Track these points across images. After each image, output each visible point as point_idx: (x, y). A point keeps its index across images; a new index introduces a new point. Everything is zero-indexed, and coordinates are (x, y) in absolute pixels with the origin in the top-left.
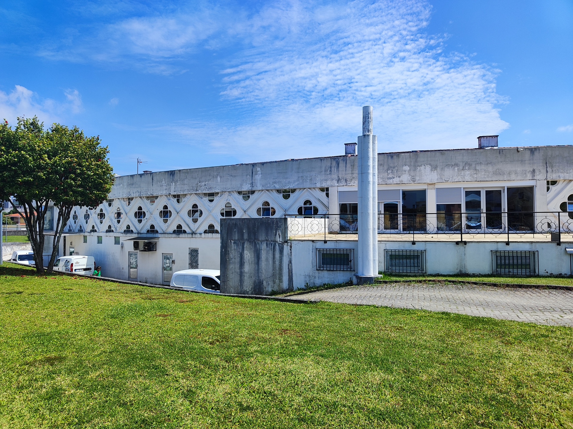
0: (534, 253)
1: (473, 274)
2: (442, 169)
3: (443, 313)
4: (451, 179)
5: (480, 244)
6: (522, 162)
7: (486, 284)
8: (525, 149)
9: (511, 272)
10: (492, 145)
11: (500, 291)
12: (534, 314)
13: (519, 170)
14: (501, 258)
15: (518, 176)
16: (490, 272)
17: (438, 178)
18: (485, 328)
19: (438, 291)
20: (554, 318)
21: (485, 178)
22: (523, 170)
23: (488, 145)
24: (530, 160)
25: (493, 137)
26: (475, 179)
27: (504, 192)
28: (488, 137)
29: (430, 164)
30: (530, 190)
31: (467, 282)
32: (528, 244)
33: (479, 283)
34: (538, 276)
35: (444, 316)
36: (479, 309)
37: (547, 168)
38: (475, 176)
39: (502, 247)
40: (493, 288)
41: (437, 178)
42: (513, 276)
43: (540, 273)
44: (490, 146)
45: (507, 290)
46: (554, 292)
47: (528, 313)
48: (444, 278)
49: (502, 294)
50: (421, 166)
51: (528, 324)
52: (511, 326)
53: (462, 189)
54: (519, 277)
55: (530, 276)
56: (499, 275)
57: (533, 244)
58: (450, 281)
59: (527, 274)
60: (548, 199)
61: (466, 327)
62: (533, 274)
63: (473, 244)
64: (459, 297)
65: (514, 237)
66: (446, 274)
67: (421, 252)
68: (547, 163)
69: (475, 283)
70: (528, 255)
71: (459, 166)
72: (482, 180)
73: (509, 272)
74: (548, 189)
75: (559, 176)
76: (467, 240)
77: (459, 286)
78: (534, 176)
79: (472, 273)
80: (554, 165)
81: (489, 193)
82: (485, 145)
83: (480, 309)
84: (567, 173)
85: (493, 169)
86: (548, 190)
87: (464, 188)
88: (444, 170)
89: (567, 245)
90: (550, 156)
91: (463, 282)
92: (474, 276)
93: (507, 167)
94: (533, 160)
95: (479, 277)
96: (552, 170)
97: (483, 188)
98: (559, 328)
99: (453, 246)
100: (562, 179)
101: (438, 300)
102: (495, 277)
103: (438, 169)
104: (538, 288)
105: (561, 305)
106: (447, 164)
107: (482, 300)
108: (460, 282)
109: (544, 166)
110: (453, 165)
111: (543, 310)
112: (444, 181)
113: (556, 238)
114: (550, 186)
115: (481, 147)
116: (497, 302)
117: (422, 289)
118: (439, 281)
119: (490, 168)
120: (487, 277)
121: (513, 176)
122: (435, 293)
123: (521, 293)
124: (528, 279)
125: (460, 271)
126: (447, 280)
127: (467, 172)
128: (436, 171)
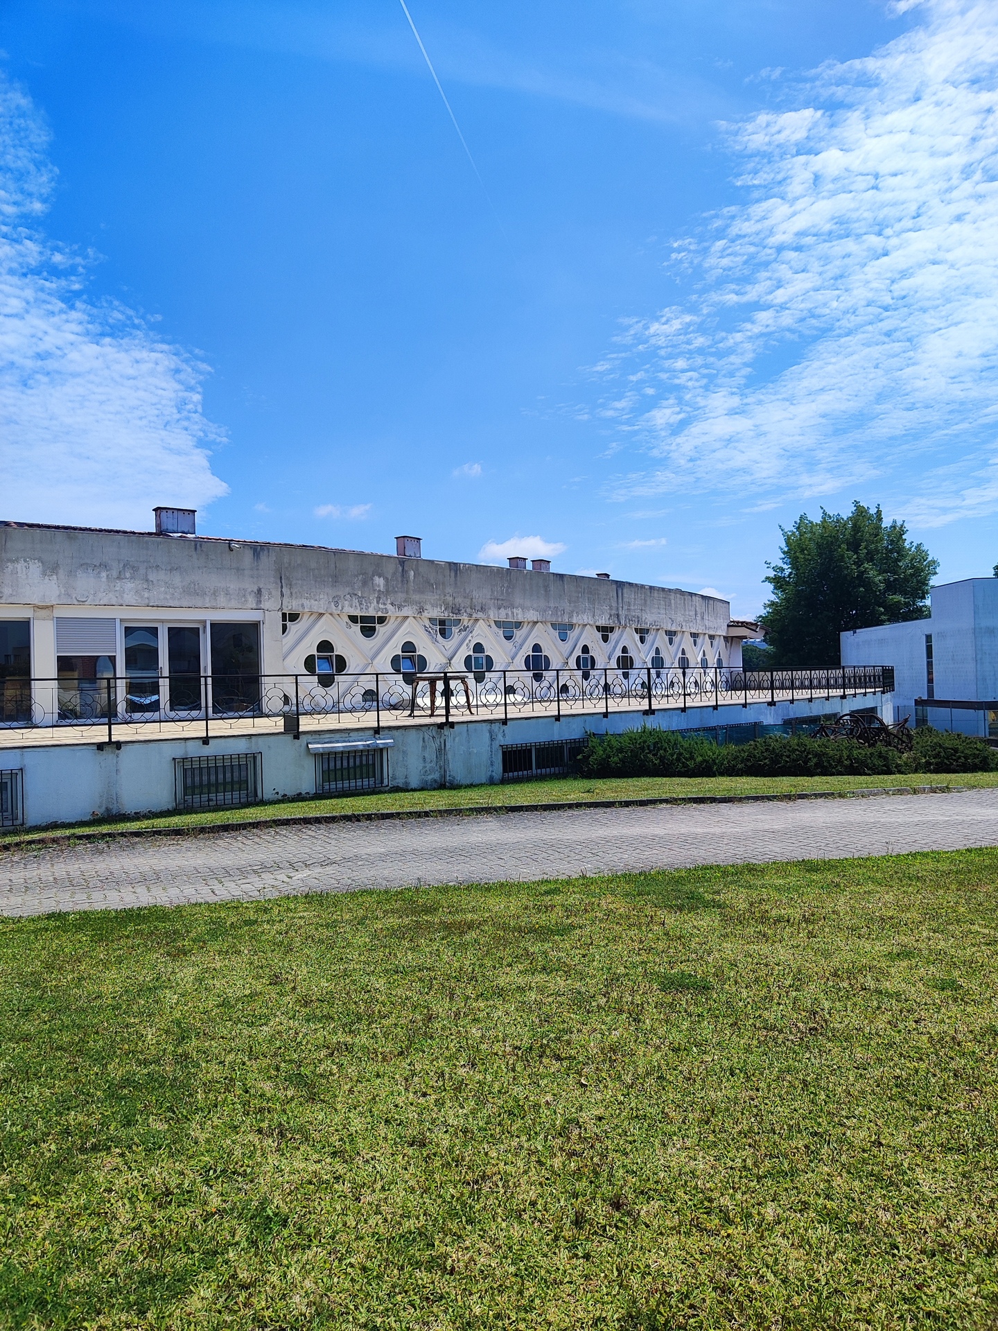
0: (255, 758)
1: (135, 813)
2: (71, 574)
3: (50, 916)
4: (91, 597)
5: (151, 745)
6: (239, 571)
7: (159, 833)
8: (245, 544)
9: (212, 800)
10: (183, 529)
11: (186, 843)
12: (244, 881)
13: (232, 587)
14: (193, 774)
15: (230, 599)
16: (171, 806)
17: (61, 593)
18: (138, 932)
19: (49, 866)
20: (276, 883)
21: (167, 599)
22: (239, 589)
23: (175, 529)
24: (252, 569)
25: (186, 513)
26: (147, 601)
27: (205, 632)
28: (176, 512)
29: (40, 559)
30: (255, 627)
31: (119, 834)
32: (243, 740)
33: (145, 832)
34: (263, 803)
35: (52, 923)
36: (138, 890)
37: (282, 587)
38: (146, 595)
39: (195, 750)
40: (174, 839)
41: (58, 593)
42: (217, 809)
43: (265, 797)
44: (179, 530)
45: (202, 839)
46: (283, 831)
47: (234, 881)
48: (67, 831)
49: (188, 849)
50: (17, 560)
51: (227, 904)
52: (194, 915)
53: (118, 622)
54: (227, 810)
55: (248, 805)
56: (190, 810)
57: (253, 738)
58: (80, 838)
59: (242, 800)
60: (285, 649)
61: (99, 938)
62: (253, 798)
63: (137, 745)
64: (96, 872)
65: (219, 727)
66: (74, 821)
67: (12, 773)
68: (283, 578)
69: (137, 834)
70: (243, 762)
71: (111, 569)
72: (160, 604)
73: (209, 800)
74: (284, 629)
75: (303, 605)
76: (122, 739)
77: (102, 845)
78: (260, 601)
79: (133, 812)
80: (294, 582)
81: (175, 633)
82: (170, 528)
83: (141, 890)
84: (316, 600)
85: (182, 582)
86: (284, 632)
87: (121, 620)
88: (76, 576)
89: (309, 738)
90: (286, 565)
91: (110, 835)
92: (137, 817)
93: (211, 580)
94: (257, 569)
95: (149, 818)
96: (291, 593)
97: (162, 621)
98: (278, 902)
99: (90, 754)
100: (306, 610)
101: (43, 885)
102: (180, 814)
103: (61, 571)
104: (257, 828)
105: (291, 855)
106: (82, 562)
107: (147, 868)
108: (104, 836)
109: (276, 583)
110: (95, 566)
111: (261, 871)
112: (76, 603)
113: (292, 726)
114: (288, 623)
115: (161, 532)
116: (177, 868)
117: (10, 865)
118: (54, 841)
119: (177, 580)
120: (165, 817)
121: (222, 600)
122: (39, 872)
123: (225, 841)
124: (243, 811)
125: (108, 809)
126: (74, 834)
127: (129, 585)
128: (55, 577)
